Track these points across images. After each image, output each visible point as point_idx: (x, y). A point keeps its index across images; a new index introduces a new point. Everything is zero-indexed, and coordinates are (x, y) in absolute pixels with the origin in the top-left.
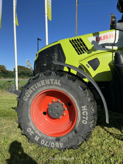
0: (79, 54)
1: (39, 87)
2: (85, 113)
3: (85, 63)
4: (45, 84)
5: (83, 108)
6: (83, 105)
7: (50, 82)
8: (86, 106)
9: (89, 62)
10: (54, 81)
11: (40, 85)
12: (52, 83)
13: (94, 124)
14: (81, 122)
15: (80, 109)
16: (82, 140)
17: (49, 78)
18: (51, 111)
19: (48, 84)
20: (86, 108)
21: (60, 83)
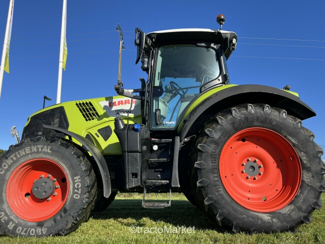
0: (87, 120)
1: (22, 155)
2: (78, 185)
3: (94, 132)
4: (30, 152)
5: (76, 180)
6: (76, 175)
7: (38, 148)
8: (79, 177)
9: (99, 131)
10: (42, 148)
11: (24, 153)
12: (40, 150)
13: (88, 198)
14: (72, 196)
15: (72, 181)
16: (72, 221)
17: (37, 145)
18: (36, 189)
19: (35, 152)
20: (79, 179)
21: (51, 150)
